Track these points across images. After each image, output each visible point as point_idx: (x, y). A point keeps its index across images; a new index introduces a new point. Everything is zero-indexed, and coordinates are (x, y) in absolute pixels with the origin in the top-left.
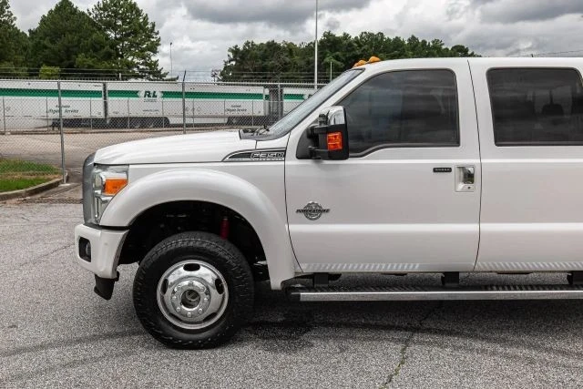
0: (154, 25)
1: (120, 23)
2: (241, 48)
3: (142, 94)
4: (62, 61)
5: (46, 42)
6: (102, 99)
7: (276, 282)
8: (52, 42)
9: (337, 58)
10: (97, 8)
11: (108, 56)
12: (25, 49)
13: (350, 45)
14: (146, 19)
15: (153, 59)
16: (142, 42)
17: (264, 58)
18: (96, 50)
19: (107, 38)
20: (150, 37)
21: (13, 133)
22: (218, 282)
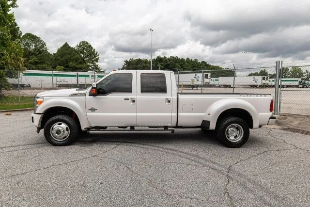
0: (97, 53)
1: (85, 51)
2: (128, 61)
3: (90, 76)
4: (64, 64)
5: (59, 58)
6: (76, 78)
7: (83, 128)
8: (61, 58)
9: (162, 65)
10: (77, 46)
11: (81, 63)
12: (52, 60)
13: (166, 60)
14: (94, 50)
15: (97, 64)
16: (93, 58)
17: (137, 64)
18: (76, 61)
19: (81, 57)
20: (95, 56)
21: (44, 89)
22: (67, 128)
